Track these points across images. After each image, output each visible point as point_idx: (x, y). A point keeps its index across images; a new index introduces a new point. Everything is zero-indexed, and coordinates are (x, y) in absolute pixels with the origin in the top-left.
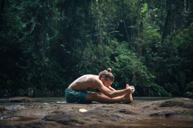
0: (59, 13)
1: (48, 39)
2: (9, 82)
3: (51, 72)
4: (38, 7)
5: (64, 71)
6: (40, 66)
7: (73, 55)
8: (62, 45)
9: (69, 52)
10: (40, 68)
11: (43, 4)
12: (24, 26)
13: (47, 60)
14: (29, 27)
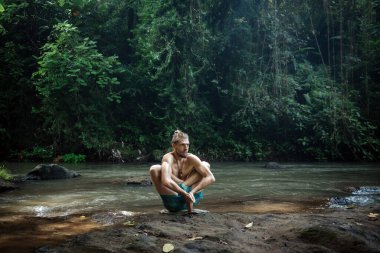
0: (207, 31)
1: (192, 74)
2: (142, 139)
3: (200, 123)
4: (175, 25)
5: (220, 121)
6: (183, 115)
7: (233, 95)
8: (214, 81)
9: (226, 91)
10: (183, 119)
11: (182, 20)
12: (157, 57)
13: (192, 105)
14: (163, 57)
